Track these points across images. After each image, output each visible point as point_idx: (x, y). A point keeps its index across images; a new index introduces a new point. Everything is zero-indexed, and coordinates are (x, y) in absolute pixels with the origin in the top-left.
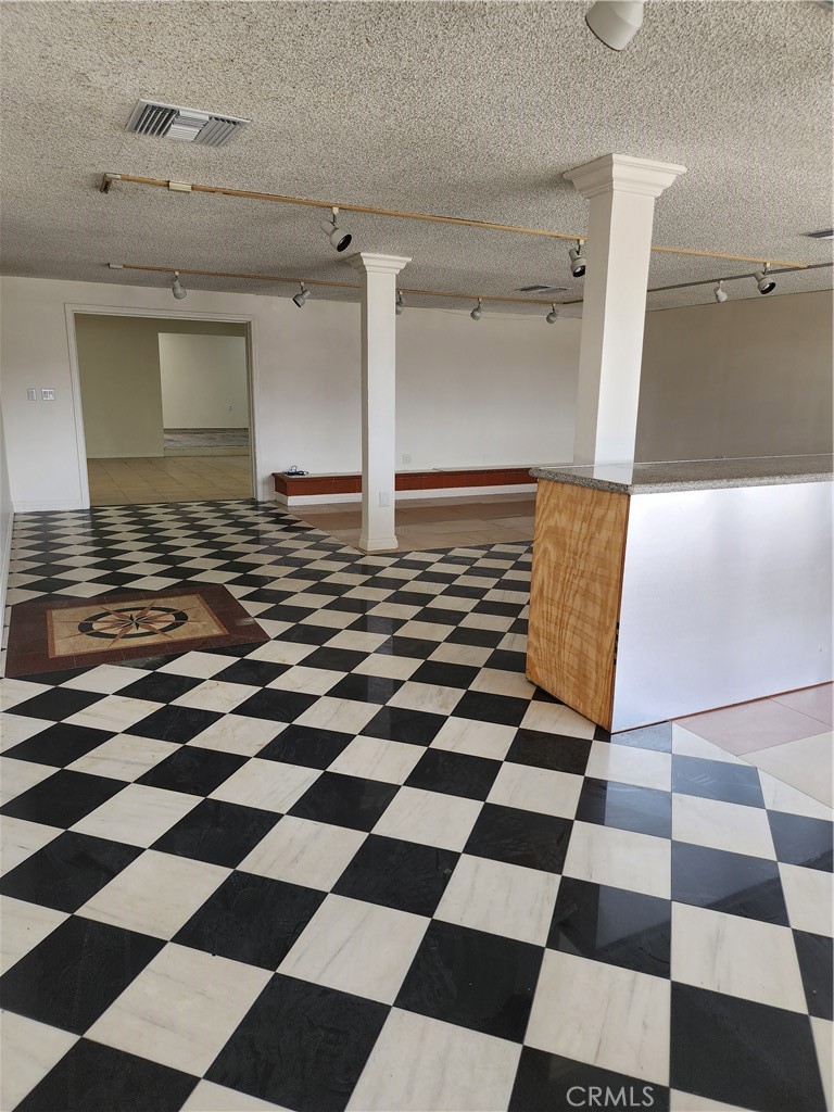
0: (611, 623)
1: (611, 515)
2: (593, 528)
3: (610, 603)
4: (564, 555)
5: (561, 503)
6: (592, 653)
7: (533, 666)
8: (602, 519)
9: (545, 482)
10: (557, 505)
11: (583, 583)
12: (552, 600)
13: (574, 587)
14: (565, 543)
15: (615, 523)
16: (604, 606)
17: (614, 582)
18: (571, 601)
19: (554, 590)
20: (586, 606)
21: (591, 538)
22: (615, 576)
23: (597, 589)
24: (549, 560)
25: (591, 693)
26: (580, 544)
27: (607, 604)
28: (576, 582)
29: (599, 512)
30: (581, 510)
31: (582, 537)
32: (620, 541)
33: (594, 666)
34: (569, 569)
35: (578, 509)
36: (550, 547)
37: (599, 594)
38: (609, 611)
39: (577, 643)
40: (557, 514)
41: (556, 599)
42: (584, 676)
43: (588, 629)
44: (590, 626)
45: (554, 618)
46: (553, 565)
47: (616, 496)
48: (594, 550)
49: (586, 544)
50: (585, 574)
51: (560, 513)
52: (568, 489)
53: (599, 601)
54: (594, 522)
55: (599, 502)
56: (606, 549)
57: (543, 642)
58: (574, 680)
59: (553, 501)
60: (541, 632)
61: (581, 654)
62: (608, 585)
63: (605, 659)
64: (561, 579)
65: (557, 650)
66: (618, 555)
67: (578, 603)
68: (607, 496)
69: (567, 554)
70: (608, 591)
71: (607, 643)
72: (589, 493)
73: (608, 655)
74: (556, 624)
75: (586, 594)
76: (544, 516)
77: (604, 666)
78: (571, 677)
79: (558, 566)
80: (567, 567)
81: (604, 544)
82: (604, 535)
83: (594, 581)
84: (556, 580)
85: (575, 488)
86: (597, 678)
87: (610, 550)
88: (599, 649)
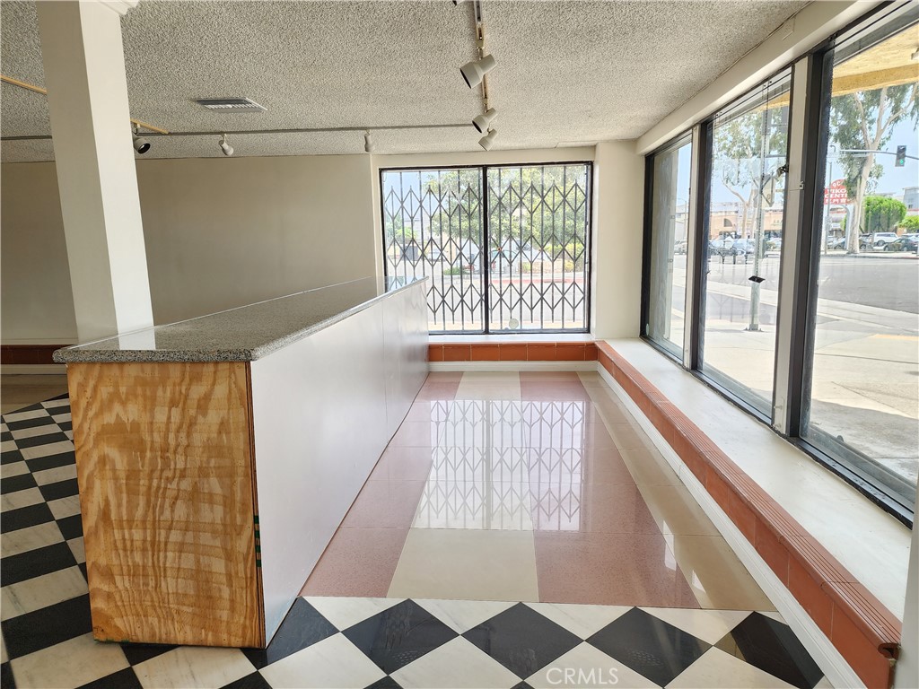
0: (245, 520)
1: (221, 390)
2: (192, 412)
3: (238, 496)
4: (143, 458)
5: (123, 390)
6: (219, 566)
7: (108, 620)
8: (207, 398)
9: (83, 368)
10: (114, 397)
11: (186, 485)
12: (130, 521)
13: (171, 494)
14: (142, 442)
15: (229, 399)
16: (228, 503)
17: (241, 471)
18: (167, 513)
19: (132, 507)
20: (197, 511)
21: (192, 424)
22: (241, 462)
23: (214, 485)
24: (114, 470)
25: (225, 615)
26: (172, 436)
27: (233, 501)
28: (174, 485)
29: (198, 391)
30: (164, 394)
31: (173, 427)
32: (242, 418)
33: (224, 580)
34: (157, 474)
35: (160, 392)
36: (113, 452)
37: (217, 489)
38: (238, 505)
39: (188, 561)
40: (117, 408)
41: (139, 513)
42: (210, 597)
43: (206, 538)
44: (208, 535)
45: (138, 544)
46: (122, 475)
47: (224, 367)
48: (198, 439)
49: (183, 435)
50: (188, 472)
51: (124, 403)
52: (132, 371)
53: (219, 499)
54: (192, 403)
55: (196, 378)
56: (220, 433)
57: (122, 583)
58: (190, 610)
59: (105, 391)
60: (116, 570)
61: (200, 576)
62: (232, 475)
63: (241, 567)
64: (143, 489)
65: (152, 583)
66: (242, 437)
67: (181, 511)
68: (211, 368)
69: (148, 454)
70: (233, 483)
71: (242, 544)
72: (175, 371)
73: (246, 560)
74: (144, 550)
75: (194, 497)
76: (91, 413)
77: (241, 574)
78: (185, 609)
79: (132, 474)
80: (152, 471)
81: (215, 428)
82: (213, 417)
83: (207, 476)
84: (133, 492)
85: (148, 368)
86: (232, 593)
87: (228, 433)
88: (229, 556)
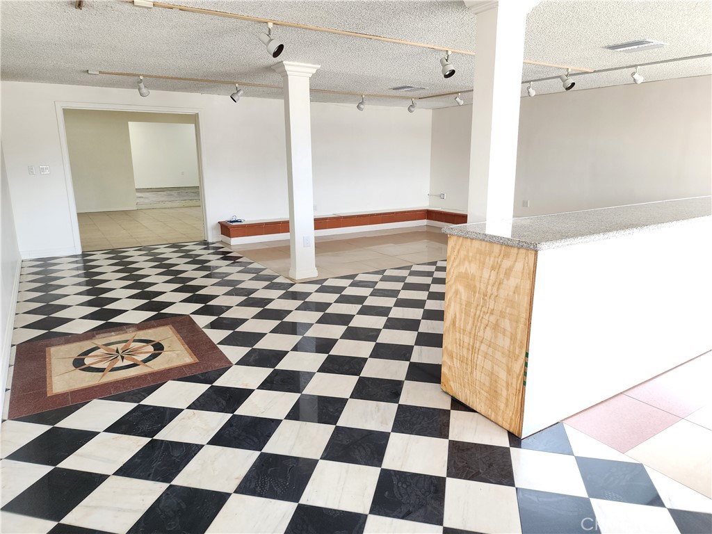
0: (520, 353)
1: (519, 266)
2: (502, 276)
3: (519, 337)
4: (474, 296)
5: (471, 254)
6: (503, 375)
7: (448, 381)
8: (510, 269)
9: (455, 238)
10: (466, 257)
11: (493, 319)
12: (464, 330)
13: (485, 322)
14: (475, 287)
15: (522, 273)
16: (513, 338)
17: (523, 320)
18: (482, 332)
19: (466, 323)
20: (496, 337)
21: (500, 284)
22: (524, 315)
23: (506, 324)
24: (461, 299)
25: (502, 406)
26: (490, 287)
27: (516, 338)
28: (486, 317)
29: (507, 263)
30: (490, 261)
31: (491, 282)
32: (528, 286)
33: (505, 385)
34: (479, 308)
35: (487, 260)
36: (461, 289)
37: (508, 328)
38: (518, 342)
39: (488, 365)
40: (467, 264)
41: (469, 327)
42: (496, 392)
43: (498, 355)
44: (500, 354)
45: (466, 345)
46: (464, 303)
47: (522, 251)
48: (503, 293)
49: (495, 288)
50: (495, 312)
51: (470, 262)
52: (476, 244)
53: (508, 334)
54: (502, 271)
55: (507, 255)
56: (514, 293)
57: (457, 363)
58: (486, 394)
59: (463, 253)
60: (454, 355)
61: (492, 376)
62: (517, 322)
63: (514, 381)
64: (472, 314)
65: (470, 370)
66: (527, 299)
67: (488, 334)
68: (515, 251)
69: (477, 294)
70: (517, 327)
71: (518, 367)
72: (496, 248)
73: (518, 378)
74: (468, 349)
75: (496, 327)
76: (455, 264)
77: (514, 386)
78: (483, 392)
79: (468, 304)
80: (478, 305)
81: (512, 289)
82: (512, 282)
83: (504, 317)
84: (467, 314)
85: (484, 243)
86: (508, 395)
87: (519, 294)
88: (509, 372)
